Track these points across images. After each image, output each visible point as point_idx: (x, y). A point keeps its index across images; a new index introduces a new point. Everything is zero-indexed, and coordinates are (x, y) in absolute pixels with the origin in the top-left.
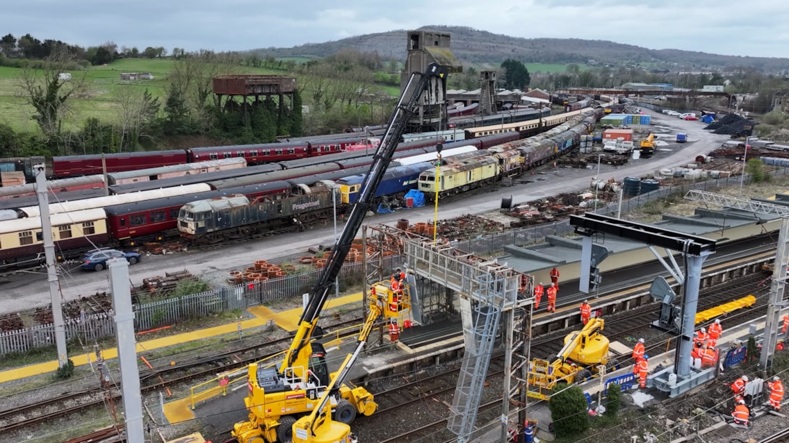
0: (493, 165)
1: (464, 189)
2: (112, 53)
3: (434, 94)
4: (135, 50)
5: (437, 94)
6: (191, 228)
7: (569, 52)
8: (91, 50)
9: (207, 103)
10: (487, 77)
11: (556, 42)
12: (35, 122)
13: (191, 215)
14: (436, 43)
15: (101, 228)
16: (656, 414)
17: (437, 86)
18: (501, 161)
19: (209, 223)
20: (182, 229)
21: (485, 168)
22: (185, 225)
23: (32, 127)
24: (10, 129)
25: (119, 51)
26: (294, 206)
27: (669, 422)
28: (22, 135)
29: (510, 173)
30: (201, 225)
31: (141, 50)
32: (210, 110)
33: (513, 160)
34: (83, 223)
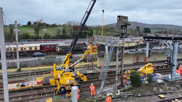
0: (135, 43)
1: (127, 48)
2: (56, 25)
3: (123, 30)
4: (60, 25)
5: (124, 31)
6: (58, 50)
7: (162, 27)
8: (51, 25)
9: (72, 32)
10: (138, 28)
11: (158, 25)
12: (34, 34)
13: (59, 47)
14: (124, 18)
15: (39, 49)
16: (164, 85)
17: (124, 28)
18: (137, 42)
19: (62, 49)
20: (56, 50)
21: (133, 43)
22: (57, 49)
23: (34, 35)
24: (29, 35)
25: (57, 25)
26: (83, 47)
27: (168, 87)
28: (31, 36)
29: (140, 45)
30: (61, 49)
31: (62, 25)
32: (72, 33)
33: (141, 43)
34: (35, 47)
